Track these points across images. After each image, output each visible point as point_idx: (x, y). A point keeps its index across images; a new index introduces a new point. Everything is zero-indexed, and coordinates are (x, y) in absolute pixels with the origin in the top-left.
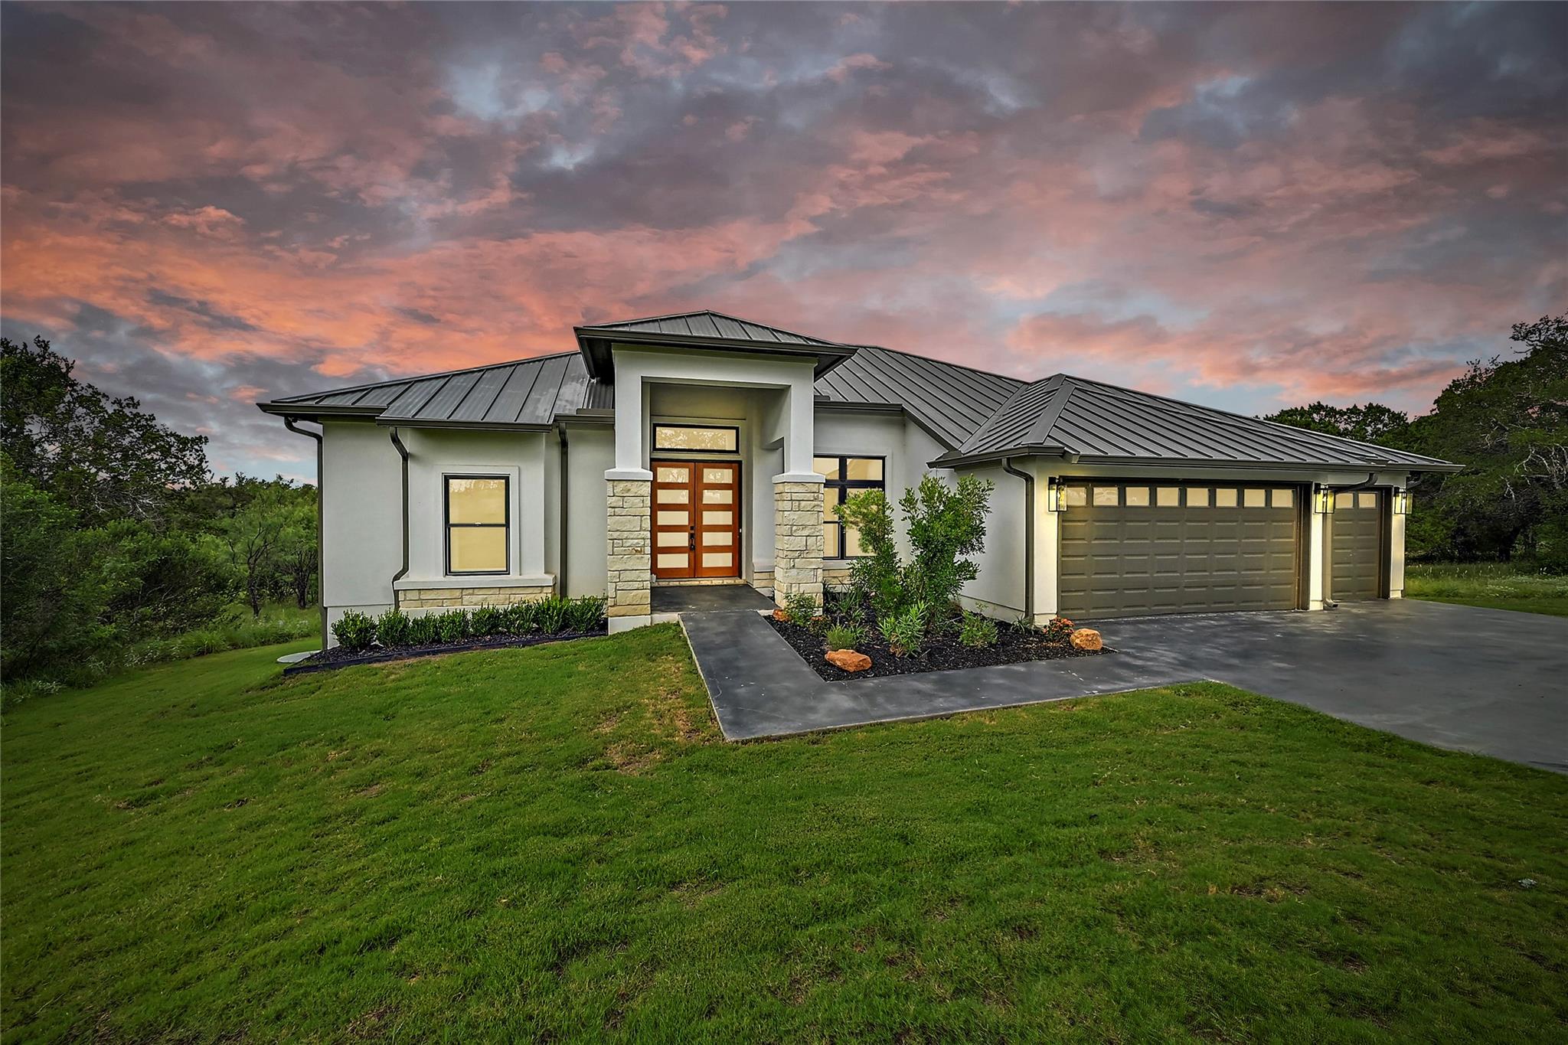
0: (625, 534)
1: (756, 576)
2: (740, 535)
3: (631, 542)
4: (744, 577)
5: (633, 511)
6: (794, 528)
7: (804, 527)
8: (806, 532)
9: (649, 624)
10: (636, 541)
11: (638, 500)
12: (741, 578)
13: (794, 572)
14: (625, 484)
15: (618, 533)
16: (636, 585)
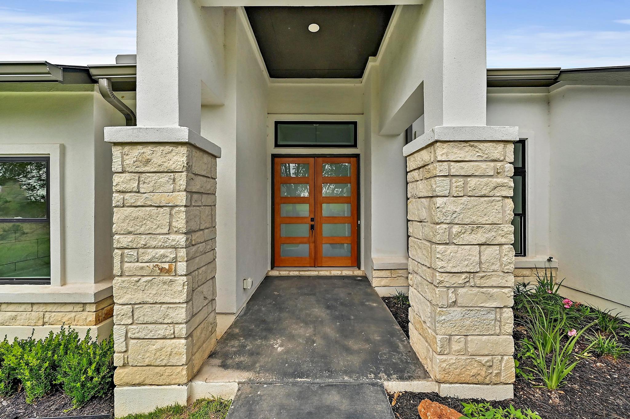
0: (143, 240)
1: (376, 274)
2: (359, 226)
3: (151, 253)
4: (363, 268)
5: (156, 199)
6: (456, 229)
7: (476, 226)
8: (480, 237)
9: (183, 402)
10: (162, 251)
11: (165, 178)
12: (359, 268)
13: (456, 312)
14: (140, 149)
15: (130, 237)
16: (162, 331)
